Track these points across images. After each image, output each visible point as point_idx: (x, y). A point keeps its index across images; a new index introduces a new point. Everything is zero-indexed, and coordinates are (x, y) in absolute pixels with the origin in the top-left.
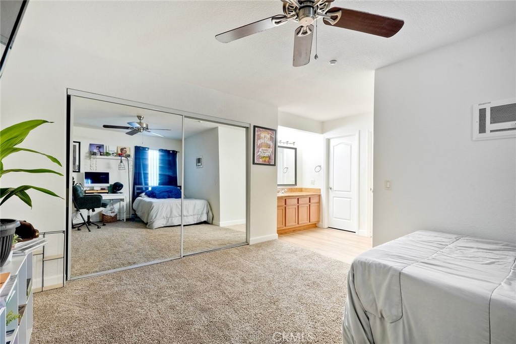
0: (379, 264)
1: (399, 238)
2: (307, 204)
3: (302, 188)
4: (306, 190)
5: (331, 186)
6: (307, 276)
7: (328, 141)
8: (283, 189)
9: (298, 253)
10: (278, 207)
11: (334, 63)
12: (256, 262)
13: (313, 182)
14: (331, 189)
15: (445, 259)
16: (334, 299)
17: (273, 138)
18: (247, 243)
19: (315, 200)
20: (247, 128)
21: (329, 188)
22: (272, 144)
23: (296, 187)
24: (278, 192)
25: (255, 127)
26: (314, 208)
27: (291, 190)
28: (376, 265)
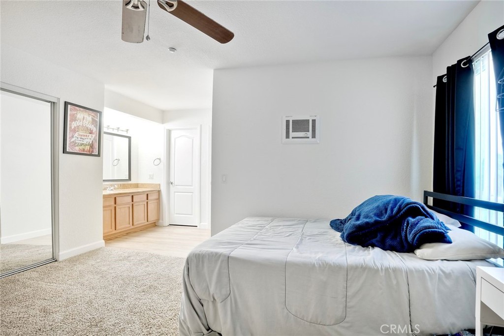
0: (212, 253)
1: (232, 226)
2: (143, 201)
3: (138, 184)
4: (143, 185)
5: (172, 180)
6: (142, 282)
7: (169, 132)
8: (111, 185)
9: (132, 258)
10: (104, 207)
11: (174, 51)
12: (69, 282)
13: (151, 177)
14: (172, 183)
15: (263, 238)
16: (172, 297)
17: (97, 121)
18: (54, 260)
19: (154, 197)
20: (53, 104)
21: (170, 183)
22: (95, 130)
23: (130, 182)
24: (105, 189)
25: (66, 104)
26: (152, 206)
27: (124, 187)
28: (209, 255)
